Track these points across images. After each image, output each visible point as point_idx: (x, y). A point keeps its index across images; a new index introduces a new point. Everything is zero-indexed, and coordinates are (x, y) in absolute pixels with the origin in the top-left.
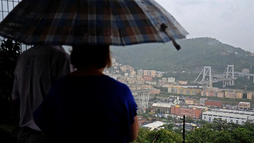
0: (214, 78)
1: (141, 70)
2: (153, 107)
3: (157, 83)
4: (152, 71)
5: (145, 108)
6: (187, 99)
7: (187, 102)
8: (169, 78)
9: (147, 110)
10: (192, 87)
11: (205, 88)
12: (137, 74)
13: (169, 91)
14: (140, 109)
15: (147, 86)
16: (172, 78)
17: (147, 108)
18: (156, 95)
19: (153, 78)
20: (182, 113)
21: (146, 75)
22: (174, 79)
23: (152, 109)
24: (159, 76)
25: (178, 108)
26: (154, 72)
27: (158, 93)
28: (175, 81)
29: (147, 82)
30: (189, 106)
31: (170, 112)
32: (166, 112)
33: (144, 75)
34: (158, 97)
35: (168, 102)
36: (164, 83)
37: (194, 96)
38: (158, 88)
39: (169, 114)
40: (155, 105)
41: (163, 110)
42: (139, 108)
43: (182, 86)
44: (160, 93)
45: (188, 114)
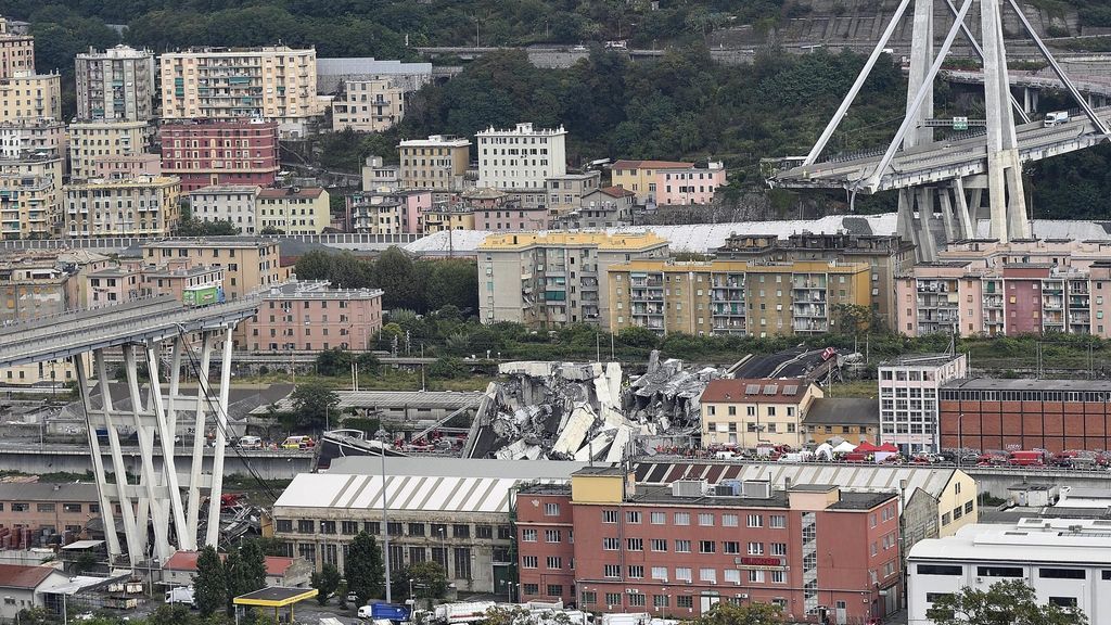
0: (1051, 101)
1: (126, 52)
2: (285, 525)
3: (337, 208)
4: (268, 53)
5: (187, 540)
6: (716, 392)
7: (720, 423)
8: (491, 142)
9: (207, 558)
10: (784, 230)
11: (941, 241)
12: (68, 110)
13: (500, 300)
14: (123, 560)
15: (207, 259)
16: (526, 129)
17: (212, 539)
18: (332, 363)
19: (288, 153)
20: (659, 574)
21: (193, 109)
22: (556, 143)
23: (281, 549)
24: (361, 119)
25: (610, 511)
26: (292, 70)
27: (359, 344)
28: (573, 163)
29: (206, 210)
30: (750, 473)
31: (514, 574)
32: (464, 570)
33: (169, 110)
34: (351, 396)
35: (489, 445)
36: (426, 201)
37: (813, 341)
38: (348, 274)
39: (499, 595)
40: (309, 492)
41: (418, 552)
42: (114, 548)
43: (662, 233)
44: (380, 342)
45: (733, 577)
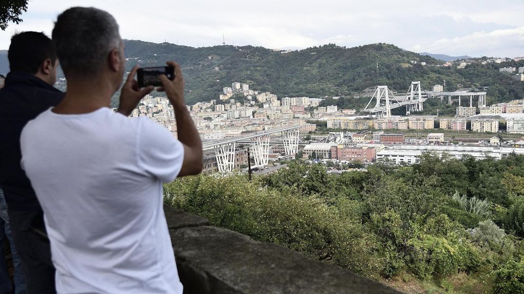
0: (394, 102)
1: (287, 98)
2: (305, 150)
3: (311, 115)
4: (303, 98)
5: (294, 152)
6: (354, 136)
7: (355, 139)
8: (328, 107)
9: (296, 154)
10: (362, 117)
11: (381, 118)
12: (281, 105)
13: (329, 126)
14: (287, 154)
15: (296, 121)
16: (332, 106)
17: (297, 152)
18: (310, 132)
19: (305, 109)
20: (347, 156)
21: (295, 104)
22: (336, 107)
23: (305, 153)
24: (314, 105)
25: (342, 149)
26: (306, 100)
27: (313, 131)
28: (338, 110)
29: (296, 116)
30: (358, 144)
31: (331, 156)
32: (325, 156)
33: (292, 104)
34: (313, 136)
35: (328, 142)
36: (321, 114)
37: (366, 130)
38: (312, 123)
39: (329, 158)
40: (308, 147)
41: (320, 154)
42: (286, 153)
43: (348, 117)
44: (316, 130)
45: (356, 156)
